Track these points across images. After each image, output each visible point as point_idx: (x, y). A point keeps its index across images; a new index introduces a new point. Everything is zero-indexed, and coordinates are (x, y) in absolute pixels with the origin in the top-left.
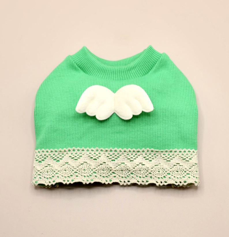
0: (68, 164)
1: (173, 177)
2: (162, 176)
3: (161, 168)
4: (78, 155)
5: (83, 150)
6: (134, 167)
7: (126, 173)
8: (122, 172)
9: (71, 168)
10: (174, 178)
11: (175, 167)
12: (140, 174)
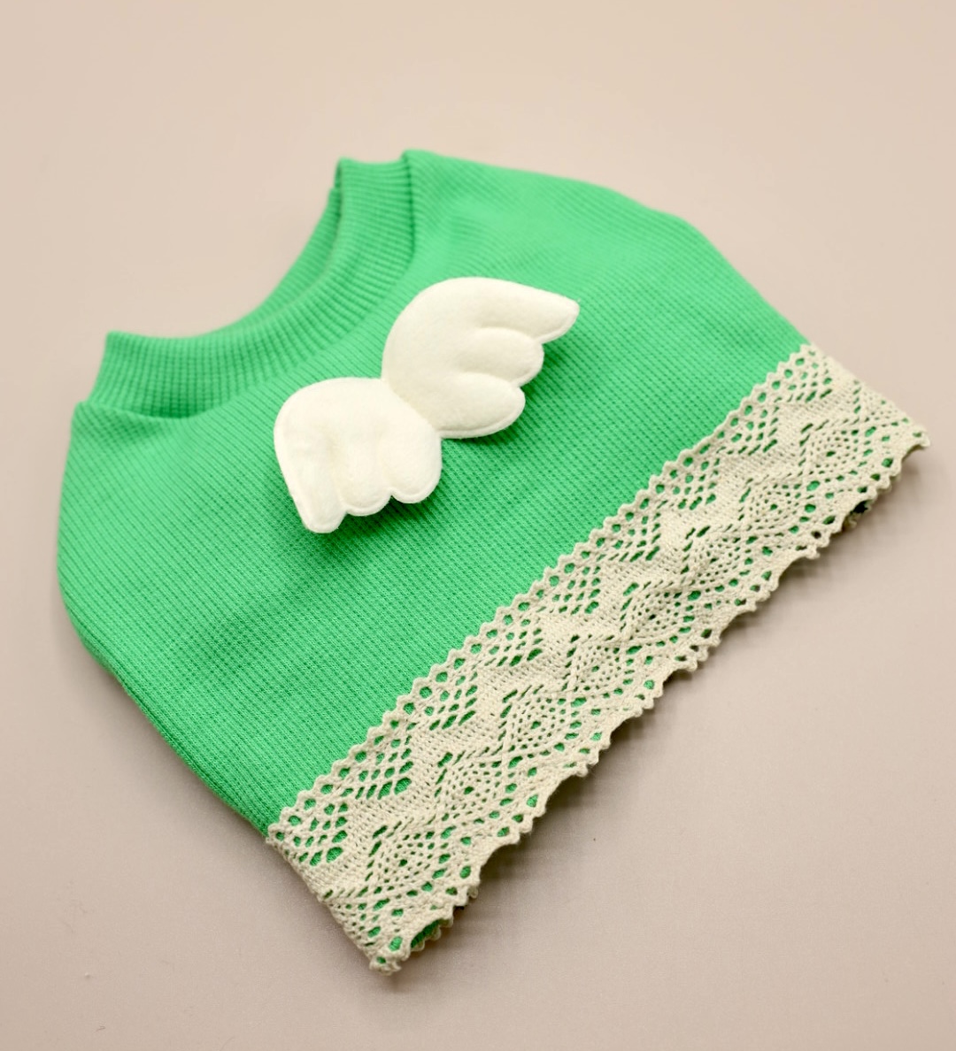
0: (455, 758)
1: (835, 484)
2: (801, 512)
3: (770, 488)
4: (457, 696)
5: (459, 661)
6: (683, 567)
7: (672, 613)
8: (655, 620)
9: (481, 760)
10: (843, 482)
11: (807, 445)
12: (725, 571)
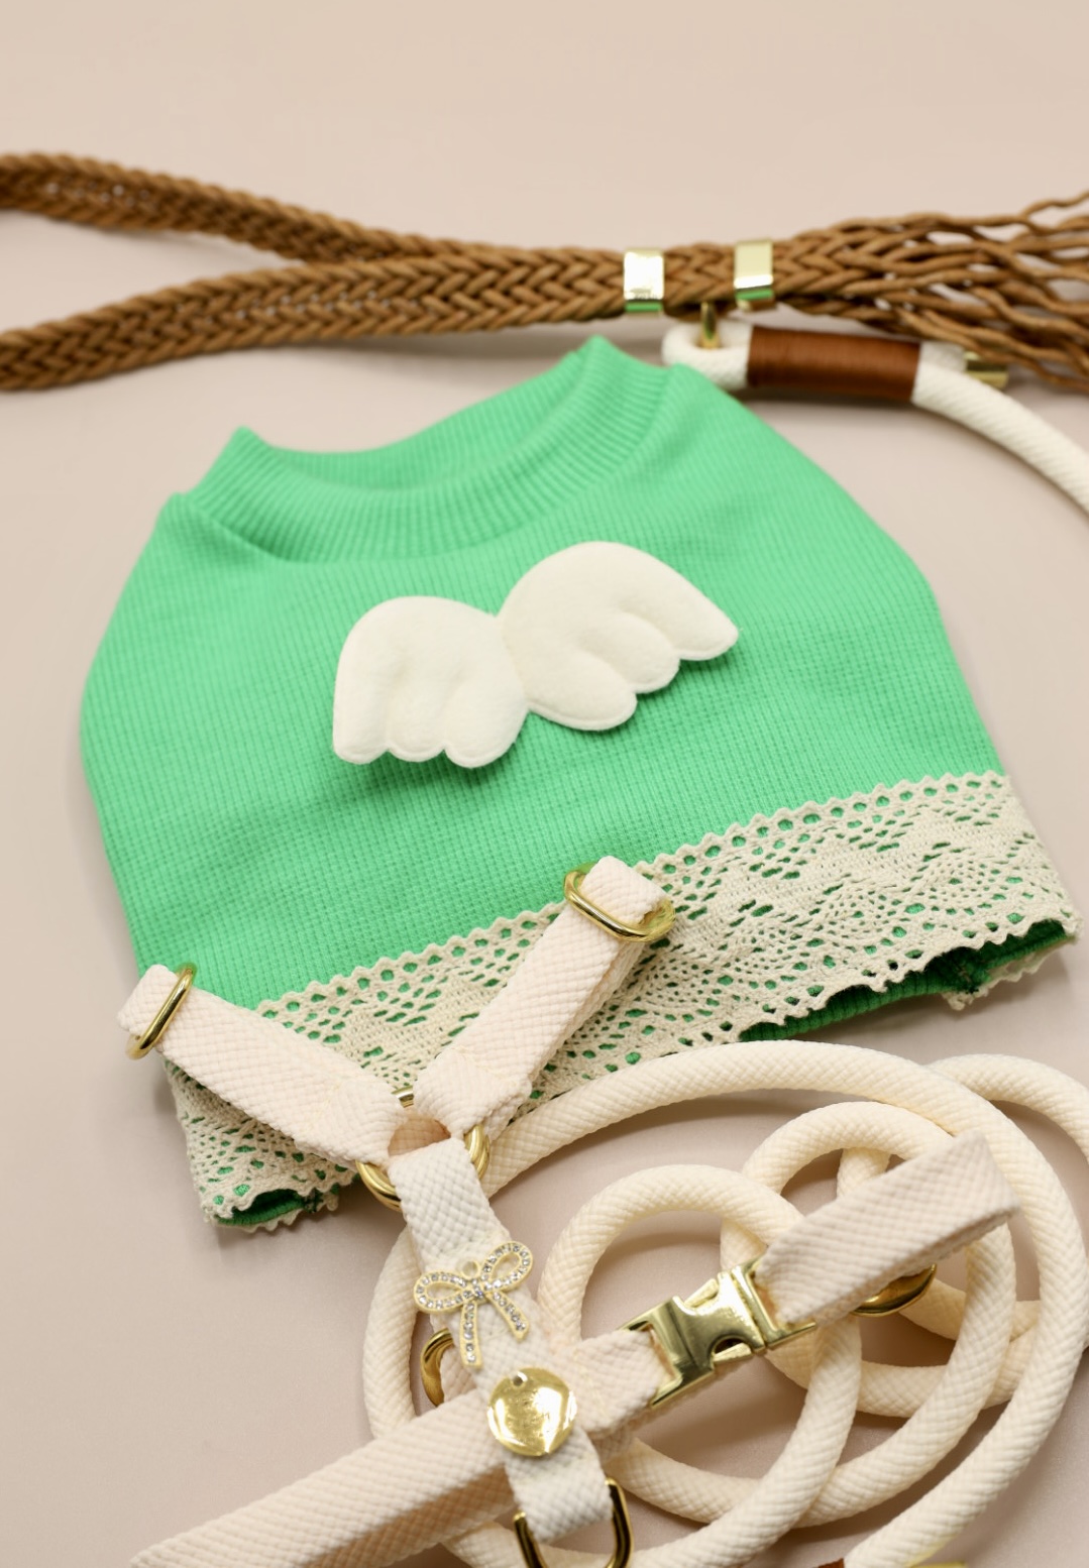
0: (384, 1055)
1: (942, 916)
2: (887, 933)
3: (864, 893)
4: (416, 994)
5: (435, 959)
6: (722, 943)
7: (696, 989)
8: (675, 989)
9: (408, 1069)
10: (950, 917)
11: (932, 863)
12: (766, 968)
